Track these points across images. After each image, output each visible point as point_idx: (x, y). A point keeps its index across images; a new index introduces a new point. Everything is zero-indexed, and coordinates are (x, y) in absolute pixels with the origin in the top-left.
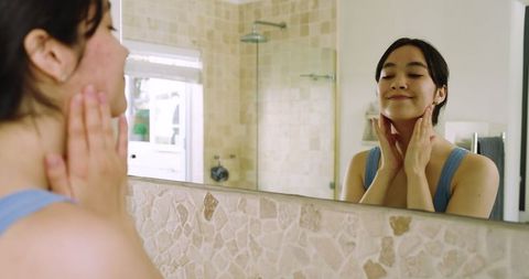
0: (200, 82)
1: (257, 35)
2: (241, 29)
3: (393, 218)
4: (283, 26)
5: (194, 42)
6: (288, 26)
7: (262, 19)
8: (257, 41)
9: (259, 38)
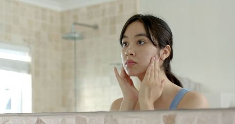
0: (29, 72)
1: (75, 33)
2: (63, 30)
3: (165, 116)
4: (96, 27)
5: (25, 40)
6: (100, 27)
7: (80, 21)
8: (75, 38)
9: (77, 35)
